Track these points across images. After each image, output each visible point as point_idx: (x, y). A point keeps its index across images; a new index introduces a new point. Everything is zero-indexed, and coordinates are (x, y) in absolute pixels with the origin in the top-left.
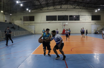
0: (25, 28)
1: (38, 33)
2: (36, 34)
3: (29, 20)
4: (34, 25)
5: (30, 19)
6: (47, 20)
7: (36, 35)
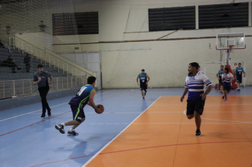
0: (58, 66)
1: (116, 86)
2: (106, 89)
3: (76, 30)
4: (100, 52)
5: (80, 27)
6: (151, 29)
7: (105, 93)
